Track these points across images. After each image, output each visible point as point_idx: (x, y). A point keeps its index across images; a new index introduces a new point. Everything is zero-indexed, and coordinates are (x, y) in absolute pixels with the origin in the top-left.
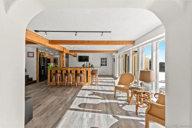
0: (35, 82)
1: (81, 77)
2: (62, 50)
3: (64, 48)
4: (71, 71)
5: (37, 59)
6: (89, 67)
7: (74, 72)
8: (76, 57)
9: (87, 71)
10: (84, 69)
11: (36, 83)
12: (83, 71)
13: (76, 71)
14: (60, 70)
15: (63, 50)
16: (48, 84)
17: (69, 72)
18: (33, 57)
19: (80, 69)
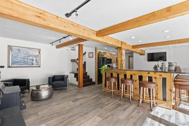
0: (94, 83)
1: (149, 90)
2: (120, 46)
3: (122, 42)
4: (131, 76)
5: (96, 59)
6: (170, 71)
7: (136, 78)
8: (144, 54)
9: (164, 80)
10: (157, 75)
11: (95, 85)
12: (156, 78)
13: (141, 78)
14: (116, 73)
15: (122, 45)
16: (103, 89)
17: (128, 77)
18: (93, 57)
19: (148, 73)
